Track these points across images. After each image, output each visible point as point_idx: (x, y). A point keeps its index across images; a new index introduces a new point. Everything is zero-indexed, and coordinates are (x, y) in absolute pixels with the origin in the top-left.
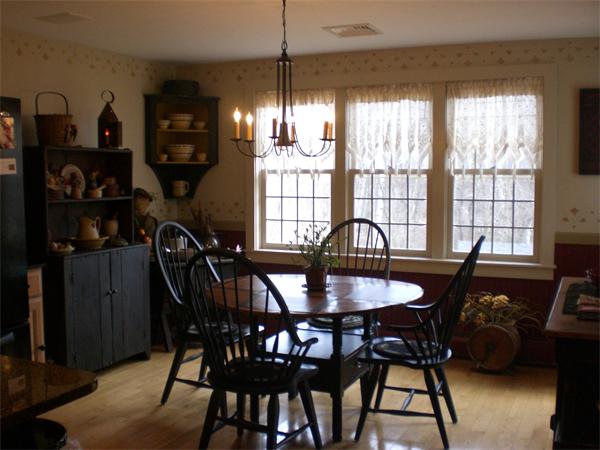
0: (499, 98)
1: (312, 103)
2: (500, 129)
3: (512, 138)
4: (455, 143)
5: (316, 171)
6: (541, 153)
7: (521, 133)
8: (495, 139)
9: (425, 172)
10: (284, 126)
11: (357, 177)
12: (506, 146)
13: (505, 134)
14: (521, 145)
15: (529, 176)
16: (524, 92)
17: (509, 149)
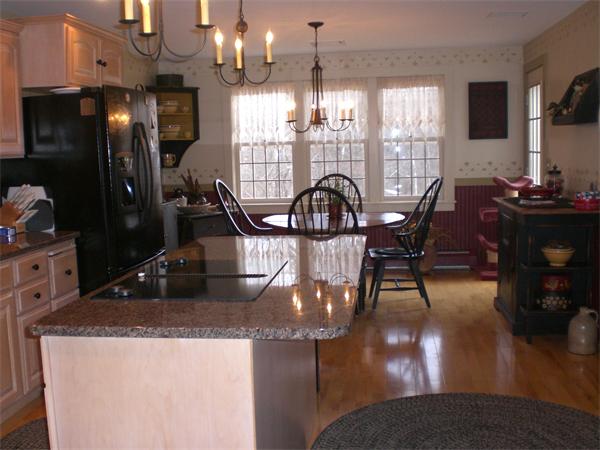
0: (415, 89)
1: (277, 92)
2: (416, 109)
3: (424, 116)
4: (384, 119)
5: (280, 143)
6: (444, 126)
7: (430, 112)
8: (412, 117)
9: (363, 141)
10: (318, 111)
11: (312, 146)
12: (420, 122)
13: (419, 113)
14: (431, 121)
15: (436, 143)
16: (431, 85)
17: (422, 124)
